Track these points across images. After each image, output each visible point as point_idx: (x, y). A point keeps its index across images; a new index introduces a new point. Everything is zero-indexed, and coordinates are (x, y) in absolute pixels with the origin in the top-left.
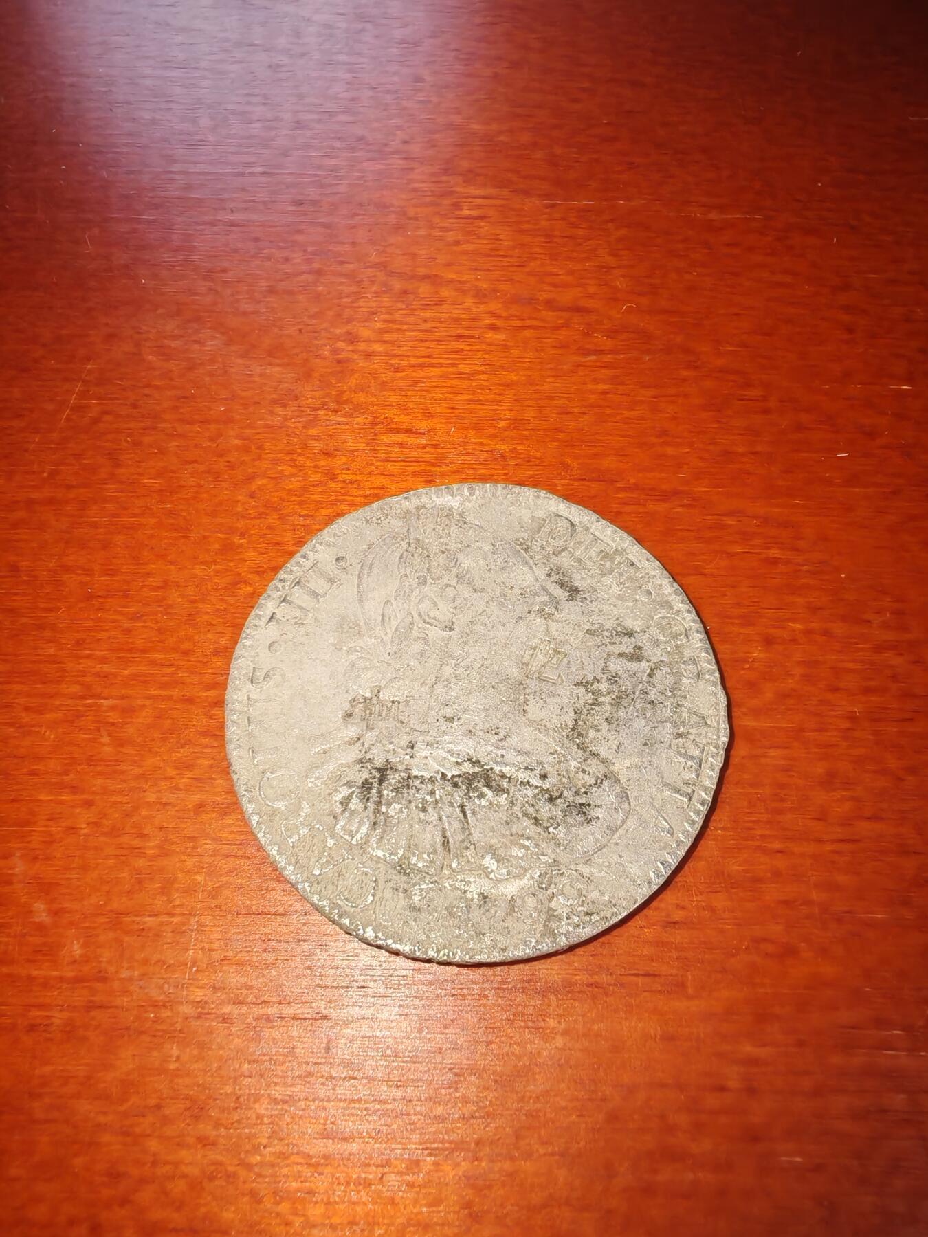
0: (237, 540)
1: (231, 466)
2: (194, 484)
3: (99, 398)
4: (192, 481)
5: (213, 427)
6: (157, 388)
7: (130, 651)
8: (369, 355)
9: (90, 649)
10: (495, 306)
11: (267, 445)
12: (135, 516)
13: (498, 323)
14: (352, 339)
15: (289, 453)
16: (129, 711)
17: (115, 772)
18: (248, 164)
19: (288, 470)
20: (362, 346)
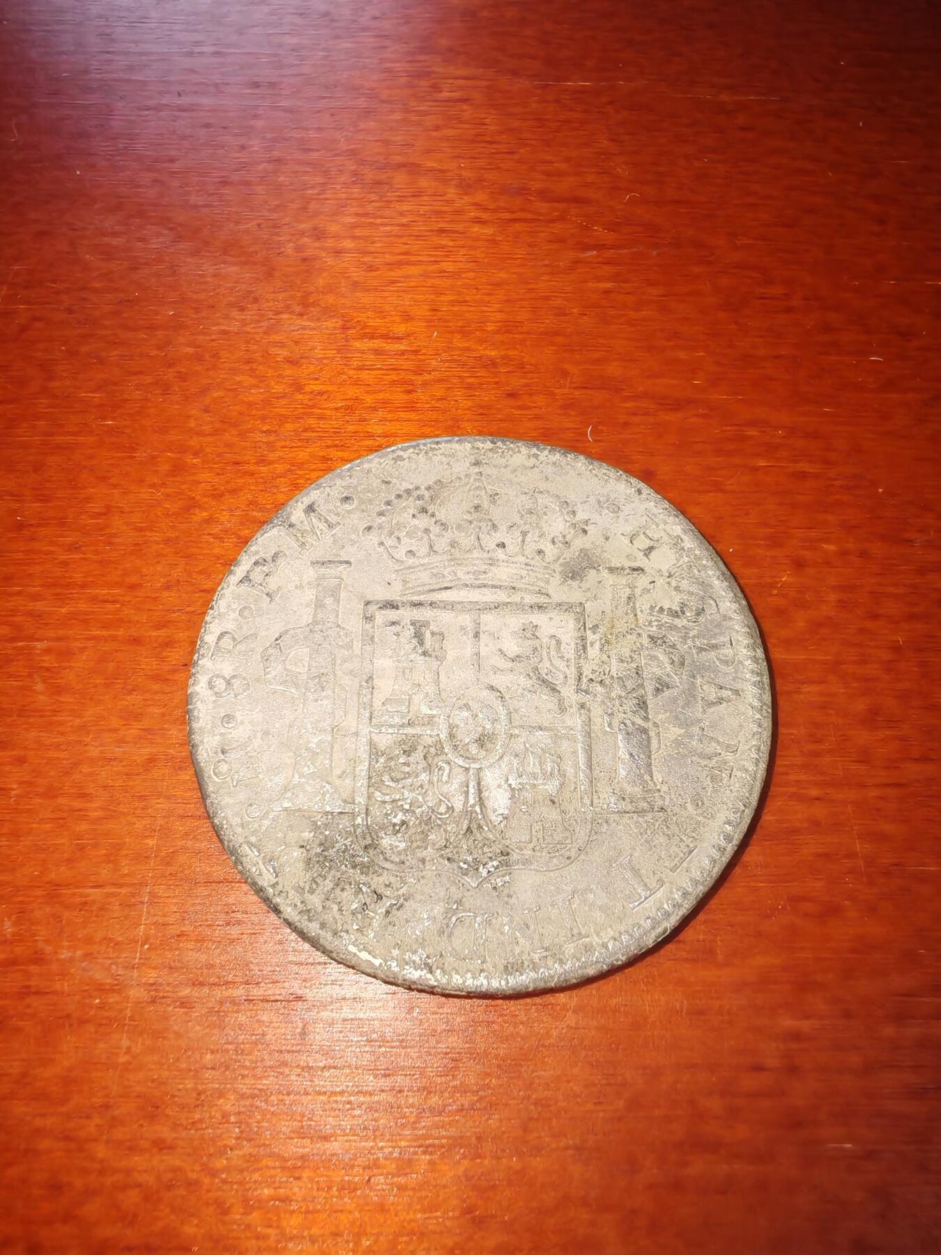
0: (190, 460)
1: (182, 377)
2: (140, 397)
3: (28, 303)
4: (137, 395)
5: (160, 333)
6: (96, 291)
7: (67, 586)
8: (338, 252)
9: (19, 585)
10: (481, 197)
11: (224, 354)
12: (74, 434)
13: (485, 216)
14: (319, 234)
15: (248, 362)
16: (66, 654)
17: (51, 723)
18: (197, 43)
19: (247, 380)
20: (330, 243)
